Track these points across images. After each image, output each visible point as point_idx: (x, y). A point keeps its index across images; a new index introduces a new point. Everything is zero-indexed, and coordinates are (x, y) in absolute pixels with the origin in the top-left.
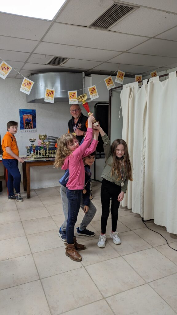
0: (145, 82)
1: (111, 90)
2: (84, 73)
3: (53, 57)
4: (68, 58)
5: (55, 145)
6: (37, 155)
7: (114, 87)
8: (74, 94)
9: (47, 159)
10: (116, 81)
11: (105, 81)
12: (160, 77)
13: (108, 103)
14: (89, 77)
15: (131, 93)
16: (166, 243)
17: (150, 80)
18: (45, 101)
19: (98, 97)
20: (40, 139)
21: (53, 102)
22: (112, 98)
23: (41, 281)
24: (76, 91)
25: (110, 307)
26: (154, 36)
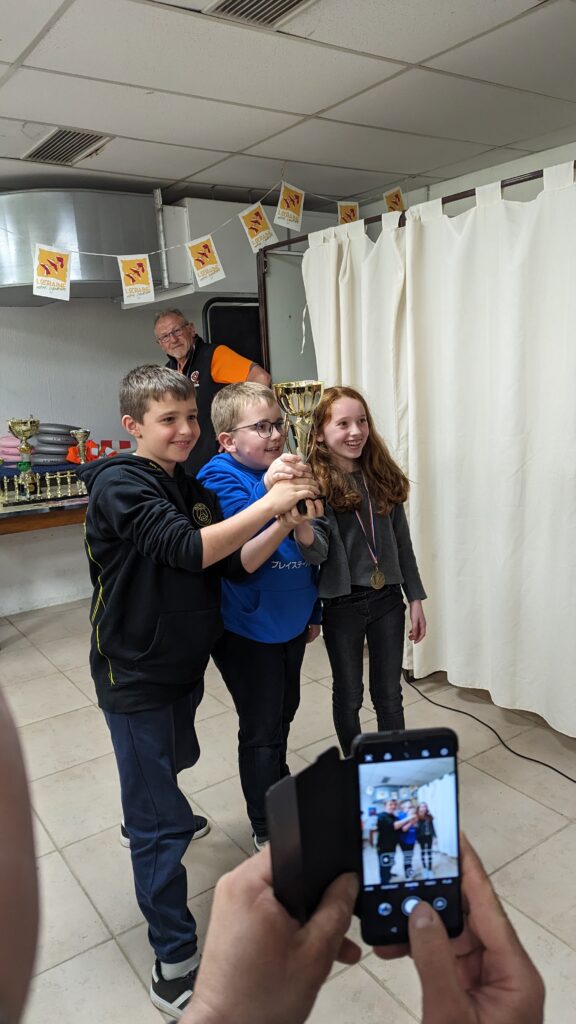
0: (390, 219)
1: (264, 252)
2: (158, 192)
3: (53, 131)
4: (107, 135)
5: (66, 454)
6: (11, 493)
7: (274, 240)
8: (140, 265)
9: (52, 505)
10: (277, 221)
11: (242, 221)
12: (445, 201)
13: (256, 300)
14: (177, 208)
15: (343, 263)
16: (498, 741)
17: (407, 214)
18: (36, 292)
19: (221, 275)
20: (16, 435)
21: (65, 296)
22: (269, 281)
23: (118, 945)
24: (146, 256)
25: (385, 988)
26: (421, 59)
